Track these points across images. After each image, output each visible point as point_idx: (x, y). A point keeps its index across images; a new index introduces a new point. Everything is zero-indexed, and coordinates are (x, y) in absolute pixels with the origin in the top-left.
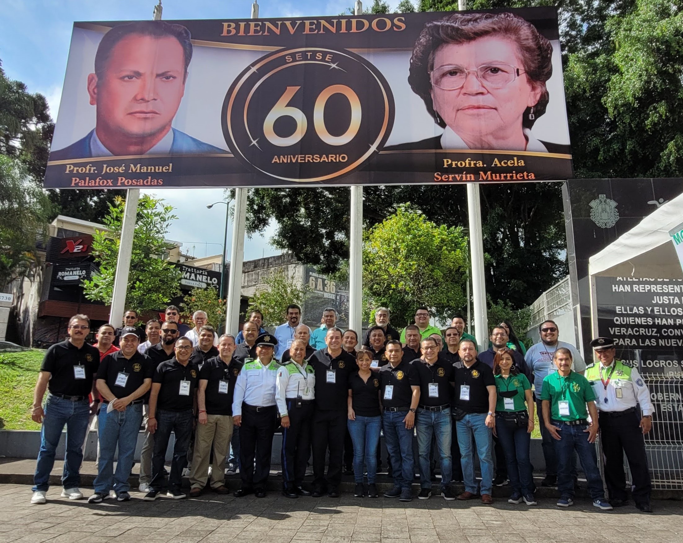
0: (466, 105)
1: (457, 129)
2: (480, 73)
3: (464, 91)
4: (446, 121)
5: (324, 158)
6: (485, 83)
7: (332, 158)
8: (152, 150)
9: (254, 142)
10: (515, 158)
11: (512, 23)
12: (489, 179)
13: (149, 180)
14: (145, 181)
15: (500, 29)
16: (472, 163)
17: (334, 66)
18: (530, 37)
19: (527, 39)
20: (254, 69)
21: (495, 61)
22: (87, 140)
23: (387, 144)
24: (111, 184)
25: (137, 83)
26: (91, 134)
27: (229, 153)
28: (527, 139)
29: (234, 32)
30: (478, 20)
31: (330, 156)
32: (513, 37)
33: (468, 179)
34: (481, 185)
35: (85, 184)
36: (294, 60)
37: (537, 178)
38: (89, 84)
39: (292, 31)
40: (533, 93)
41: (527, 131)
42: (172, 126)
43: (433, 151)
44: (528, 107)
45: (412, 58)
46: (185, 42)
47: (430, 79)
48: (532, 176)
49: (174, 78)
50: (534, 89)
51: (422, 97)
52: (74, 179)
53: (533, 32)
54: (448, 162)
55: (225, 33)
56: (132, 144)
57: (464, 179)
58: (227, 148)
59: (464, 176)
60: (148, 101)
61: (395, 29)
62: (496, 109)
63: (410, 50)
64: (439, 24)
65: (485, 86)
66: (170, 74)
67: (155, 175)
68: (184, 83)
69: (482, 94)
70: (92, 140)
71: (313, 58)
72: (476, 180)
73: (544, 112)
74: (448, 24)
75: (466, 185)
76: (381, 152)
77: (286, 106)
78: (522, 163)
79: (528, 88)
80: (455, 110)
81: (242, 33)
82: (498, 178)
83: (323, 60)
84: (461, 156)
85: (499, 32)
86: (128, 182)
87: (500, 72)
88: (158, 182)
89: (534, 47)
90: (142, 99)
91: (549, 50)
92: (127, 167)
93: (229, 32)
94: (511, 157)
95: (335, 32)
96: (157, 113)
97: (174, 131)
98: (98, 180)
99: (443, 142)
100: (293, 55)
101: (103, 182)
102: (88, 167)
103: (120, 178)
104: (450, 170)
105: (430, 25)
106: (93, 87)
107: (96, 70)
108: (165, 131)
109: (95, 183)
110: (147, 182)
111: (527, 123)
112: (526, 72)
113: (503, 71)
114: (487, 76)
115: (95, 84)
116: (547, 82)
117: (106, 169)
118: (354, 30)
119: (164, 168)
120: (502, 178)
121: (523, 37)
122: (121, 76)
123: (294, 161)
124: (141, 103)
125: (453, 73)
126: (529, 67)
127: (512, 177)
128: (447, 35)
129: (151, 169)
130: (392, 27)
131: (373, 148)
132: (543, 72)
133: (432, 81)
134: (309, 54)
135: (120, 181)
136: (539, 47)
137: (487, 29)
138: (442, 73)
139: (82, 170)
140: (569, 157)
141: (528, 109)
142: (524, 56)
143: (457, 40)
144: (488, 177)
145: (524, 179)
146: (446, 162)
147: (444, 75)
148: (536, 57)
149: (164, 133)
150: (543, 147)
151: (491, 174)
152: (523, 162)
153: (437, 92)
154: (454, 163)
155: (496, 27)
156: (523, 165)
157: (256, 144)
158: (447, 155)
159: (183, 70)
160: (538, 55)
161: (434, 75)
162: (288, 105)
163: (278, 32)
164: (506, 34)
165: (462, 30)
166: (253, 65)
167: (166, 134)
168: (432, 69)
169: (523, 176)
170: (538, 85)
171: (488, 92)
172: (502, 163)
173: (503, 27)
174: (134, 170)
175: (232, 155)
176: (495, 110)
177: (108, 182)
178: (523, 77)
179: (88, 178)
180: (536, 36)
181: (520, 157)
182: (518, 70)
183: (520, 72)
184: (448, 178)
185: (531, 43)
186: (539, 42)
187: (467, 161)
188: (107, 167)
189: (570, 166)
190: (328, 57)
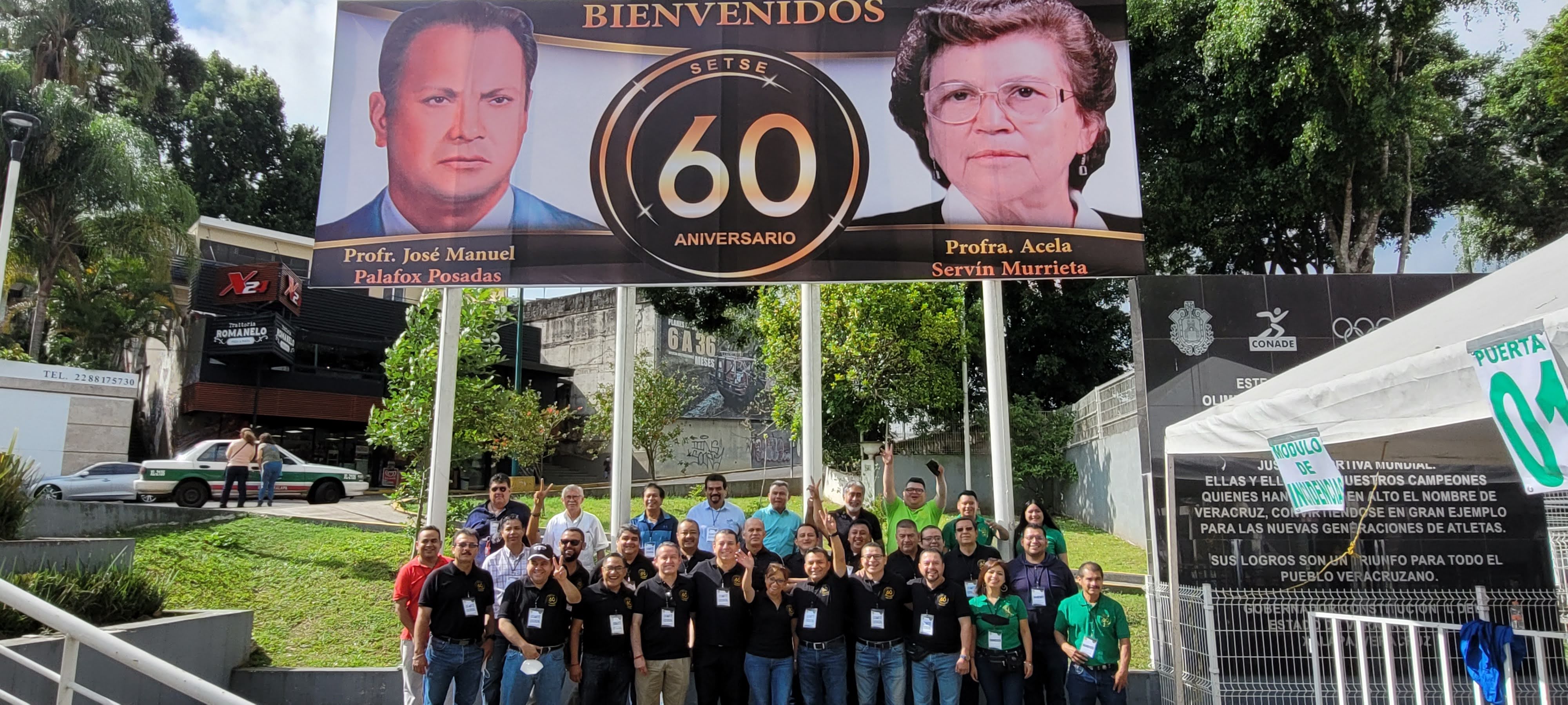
0: (981, 150)
1: (967, 190)
2: (1004, 97)
3: (977, 126)
4: (950, 176)
5: (758, 239)
6: (1012, 114)
7: (771, 238)
8: (481, 223)
9: (645, 211)
10: (1057, 240)
11: (1054, 11)
12: (1018, 273)
13: (479, 273)
14: (473, 276)
15: (1035, 20)
16: (991, 246)
17: (769, 81)
18: (1083, 36)
19: (1078, 40)
20: (639, 87)
21: (1027, 77)
22: (376, 208)
23: (858, 215)
24: (418, 281)
25: (450, 108)
26: (381, 195)
27: (605, 229)
28: (1075, 207)
29: (603, 21)
30: (1000, 6)
31: (767, 234)
32: (1055, 35)
33: (985, 274)
34: (1004, 283)
35: (376, 279)
36: (705, 71)
37: (1090, 272)
38: (372, 111)
39: (699, 21)
40: (1085, 130)
41: (1076, 194)
42: (512, 181)
43: (930, 226)
44: (1077, 155)
45: (895, 69)
46: (525, 39)
47: (924, 105)
48: (1083, 269)
49: (510, 99)
50: (1086, 123)
51: (911, 136)
52: (358, 272)
53: (1086, 27)
54: (953, 245)
55: (589, 24)
56: (447, 213)
57: (978, 274)
58: (600, 220)
59: (978, 268)
60: (470, 141)
61: (867, 19)
62: (1027, 157)
63: (891, 56)
64: (937, 10)
65: (1011, 118)
66: (502, 93)
67: (488, 266)
68: (526, 109)
69: (1005, 131)
70: (383, 207)
71: (735, 67)
72: (998, 275)
73: (1103, 163)
74: (953, 11)
75: (981, 283)
76: (848, 229)
77: (695, 149)
78: (1068, 248)
79: (1078, 121)
80: (964, 159)
81: (617, 24)
82: (1031, 273)
83: (752, 70)
84: (974, 236)
85: (1032, 26)
86: (446, 278)
87: (1034, 95)
88: (493, 277)
89: (1088, 52)
90: (460, 137)
91: (1112, 56)
92: (443, 253)
93: (596, 21)
94: (1050, 238)
95: (769, 23)
96: (485, 161)
97: (515, 191)
98: (397, 274)
99: (945, 211)
100: (702, 62)
101: (406, 278)
102: (380, 253)
103: (432, 271)
104: (957, 259)
105: (923, 12)
106: (379, 116)
107: (382, 86)
108: (501, 190)
109: (393, 279)
110: (476, 277)
111: (1076, 182)
112: (1075, 95)
113: (1038, 93)
114: (1013, 101)
115: (382, 112)
116: (1108, 113)
117: (408, 256)
118: (801, 19)
119: (502, 254)
120: (1038, 273)
121: (1070, 36)
122: (424, 97)
123: (710, 242)
124: (459, 143)
125: (960, 95)
126: (1080, 86)
127: (1052, 270)
128: (951, 30)
129: (481, 256)
130: (862, 17)
131: (836, 221)
132: (1102, 95)
133: (928, 108)
134: (729, 60)
135: (432, 276)
136: (1096, 53)
137: (1014, 20)
138: (942, 95)
139: (370, 257)
140: (1139, 237)
141: (1077, 158)
142: (1071, 68)
143: (966, 39)
144: (1015, 271)
145: (1070, 275)
146: (951, 246)
147: (946, 98)
148: (1091, 71)
149: (499, 194)
150: (1101, 222)
151: (1020, 265)
152: (1069, 245)
153: (935, 128)
154: (962, 246)
155: (1028, 17)
156: (1069, 250)
157: (648, 214)
158: (951, 234)
159: (524, 87)
160: (1095, 67)
161: (930, 98)
162: (698, 148)
163: (676, 21)
164: (1044, 29)
165: (974, 22)
166: (638, 78)
167: (501, 196)
168: (927, 88)
169: (1070, 270)
170: (1093, 116)
171: (1016, 129)
172: (1038, 247)
173: (1039, 18)
174: (454, 258)
175: (610, 233)
176: (1025, 160)
177: (413, 278)
178: (1071, 103)
179: (380, 271)
180: (1091, 35)
181: (1064, 238)
182: (1062, 91)
183: (1067, 95)
184: (954, 272)
185: (1083, 47)
186: (1095, 44)
187: (983, 244)
188: (410, 253)
189: (1140, 250)
190: (759, 66)
